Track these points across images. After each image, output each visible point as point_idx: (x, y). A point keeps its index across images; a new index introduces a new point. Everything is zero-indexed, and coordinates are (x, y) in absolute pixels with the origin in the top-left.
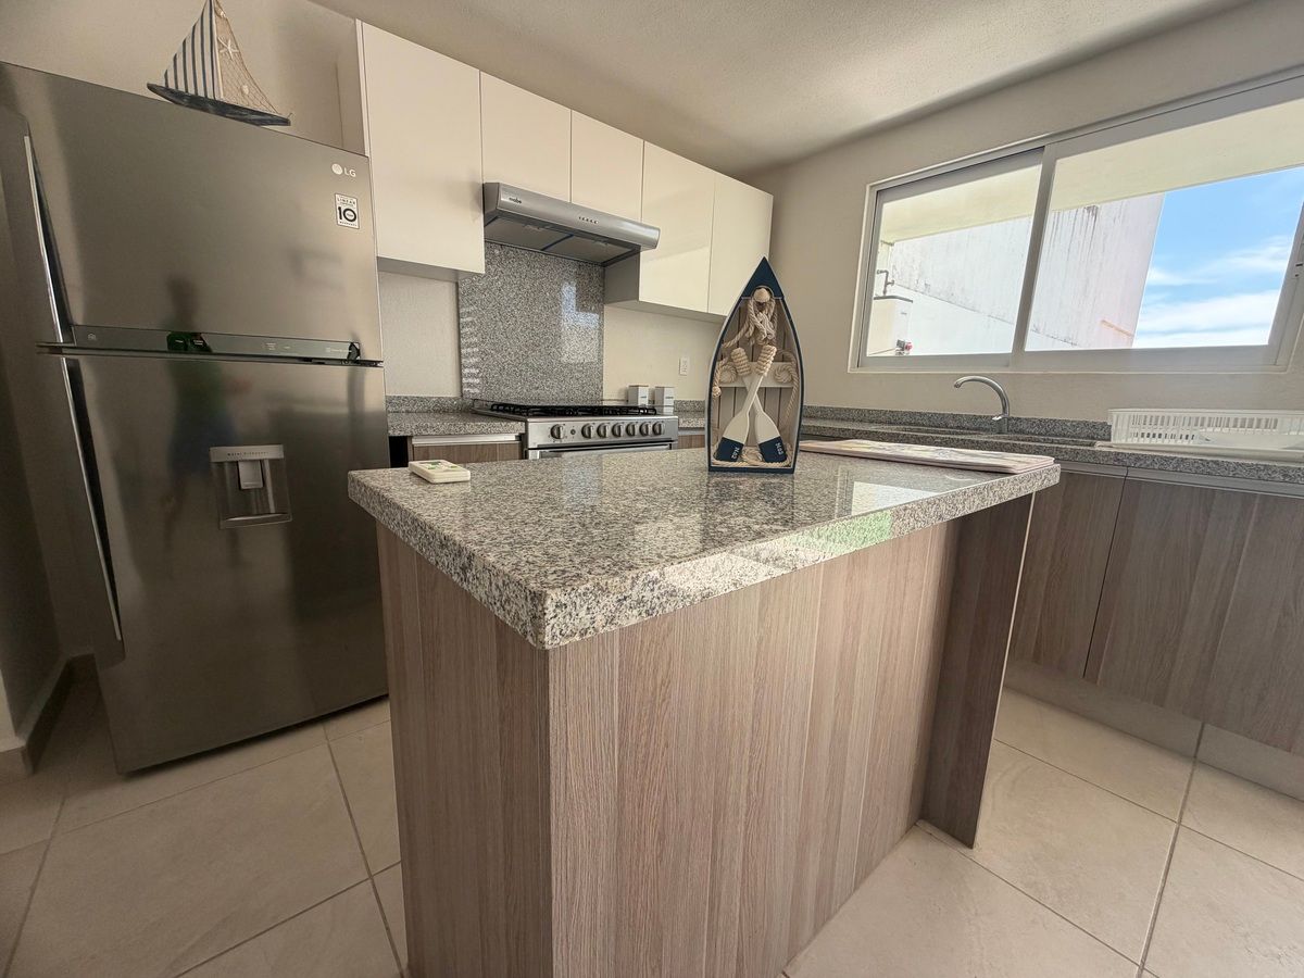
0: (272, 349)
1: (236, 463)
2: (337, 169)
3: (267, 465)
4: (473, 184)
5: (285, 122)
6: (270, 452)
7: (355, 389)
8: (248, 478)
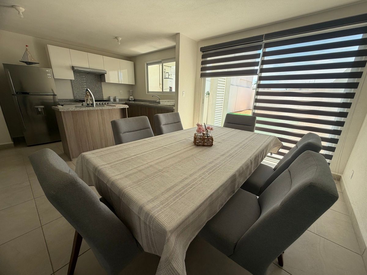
0: (41, 94)
1: (38, 108)
2: (47, 71)
3: (42, 108)
4: (70, 66)
5: (39, 63)
6: (43, 107)
7: (54, 98)
8: (40, 110)
